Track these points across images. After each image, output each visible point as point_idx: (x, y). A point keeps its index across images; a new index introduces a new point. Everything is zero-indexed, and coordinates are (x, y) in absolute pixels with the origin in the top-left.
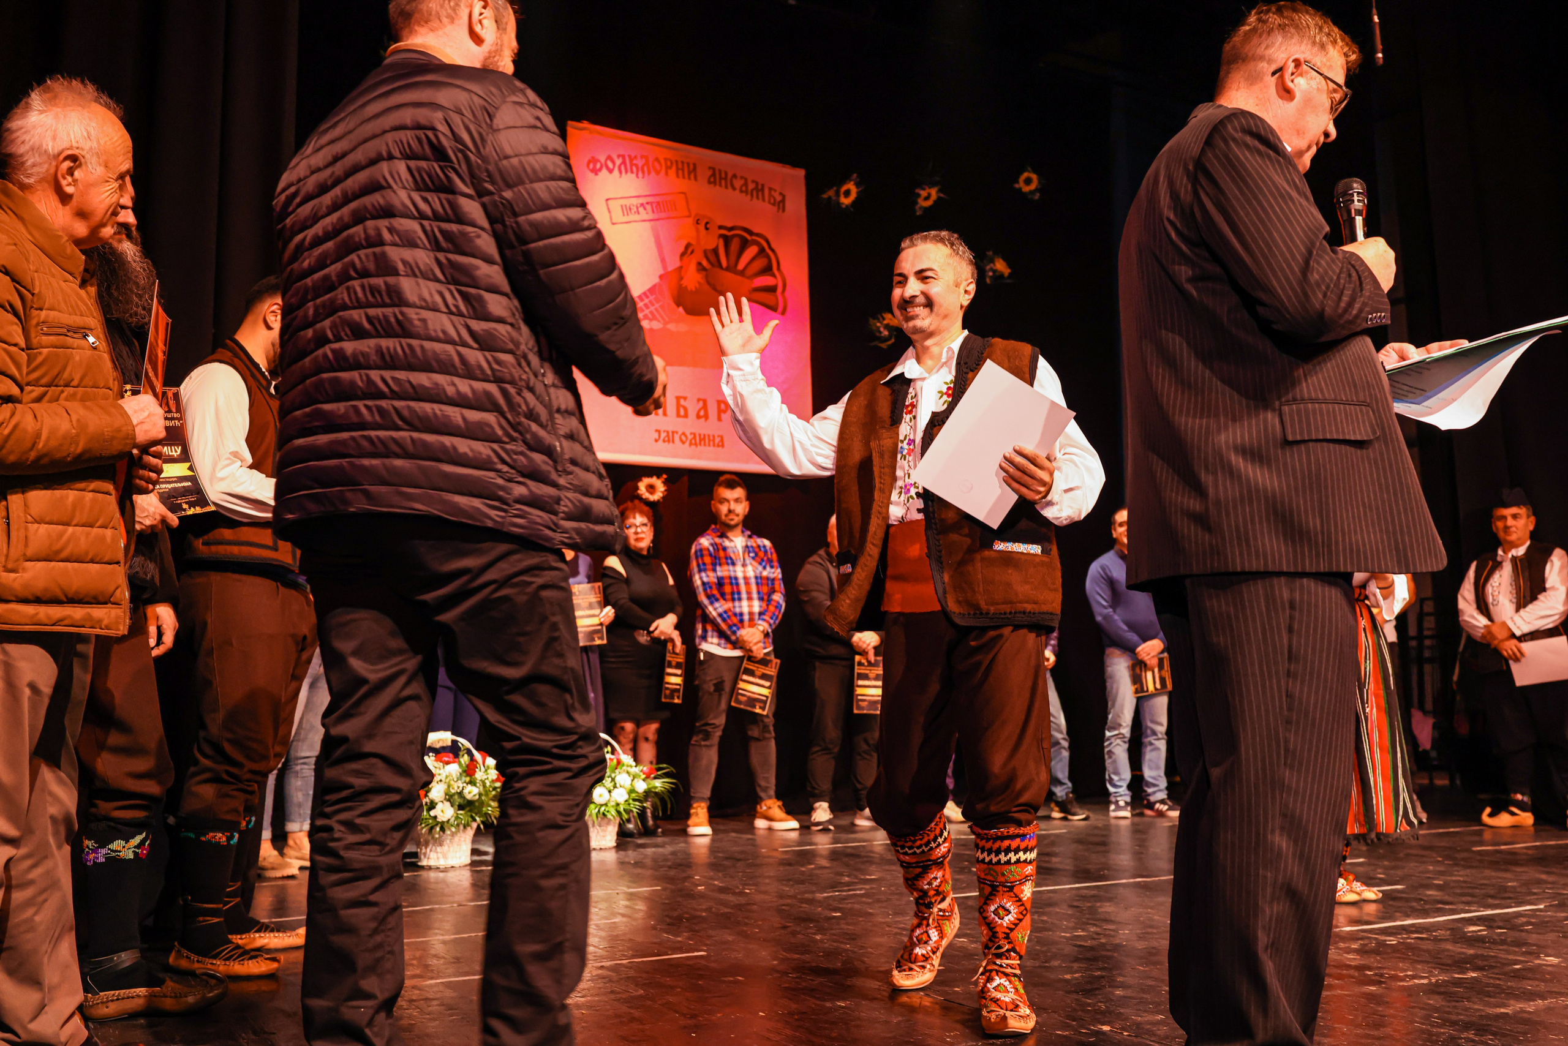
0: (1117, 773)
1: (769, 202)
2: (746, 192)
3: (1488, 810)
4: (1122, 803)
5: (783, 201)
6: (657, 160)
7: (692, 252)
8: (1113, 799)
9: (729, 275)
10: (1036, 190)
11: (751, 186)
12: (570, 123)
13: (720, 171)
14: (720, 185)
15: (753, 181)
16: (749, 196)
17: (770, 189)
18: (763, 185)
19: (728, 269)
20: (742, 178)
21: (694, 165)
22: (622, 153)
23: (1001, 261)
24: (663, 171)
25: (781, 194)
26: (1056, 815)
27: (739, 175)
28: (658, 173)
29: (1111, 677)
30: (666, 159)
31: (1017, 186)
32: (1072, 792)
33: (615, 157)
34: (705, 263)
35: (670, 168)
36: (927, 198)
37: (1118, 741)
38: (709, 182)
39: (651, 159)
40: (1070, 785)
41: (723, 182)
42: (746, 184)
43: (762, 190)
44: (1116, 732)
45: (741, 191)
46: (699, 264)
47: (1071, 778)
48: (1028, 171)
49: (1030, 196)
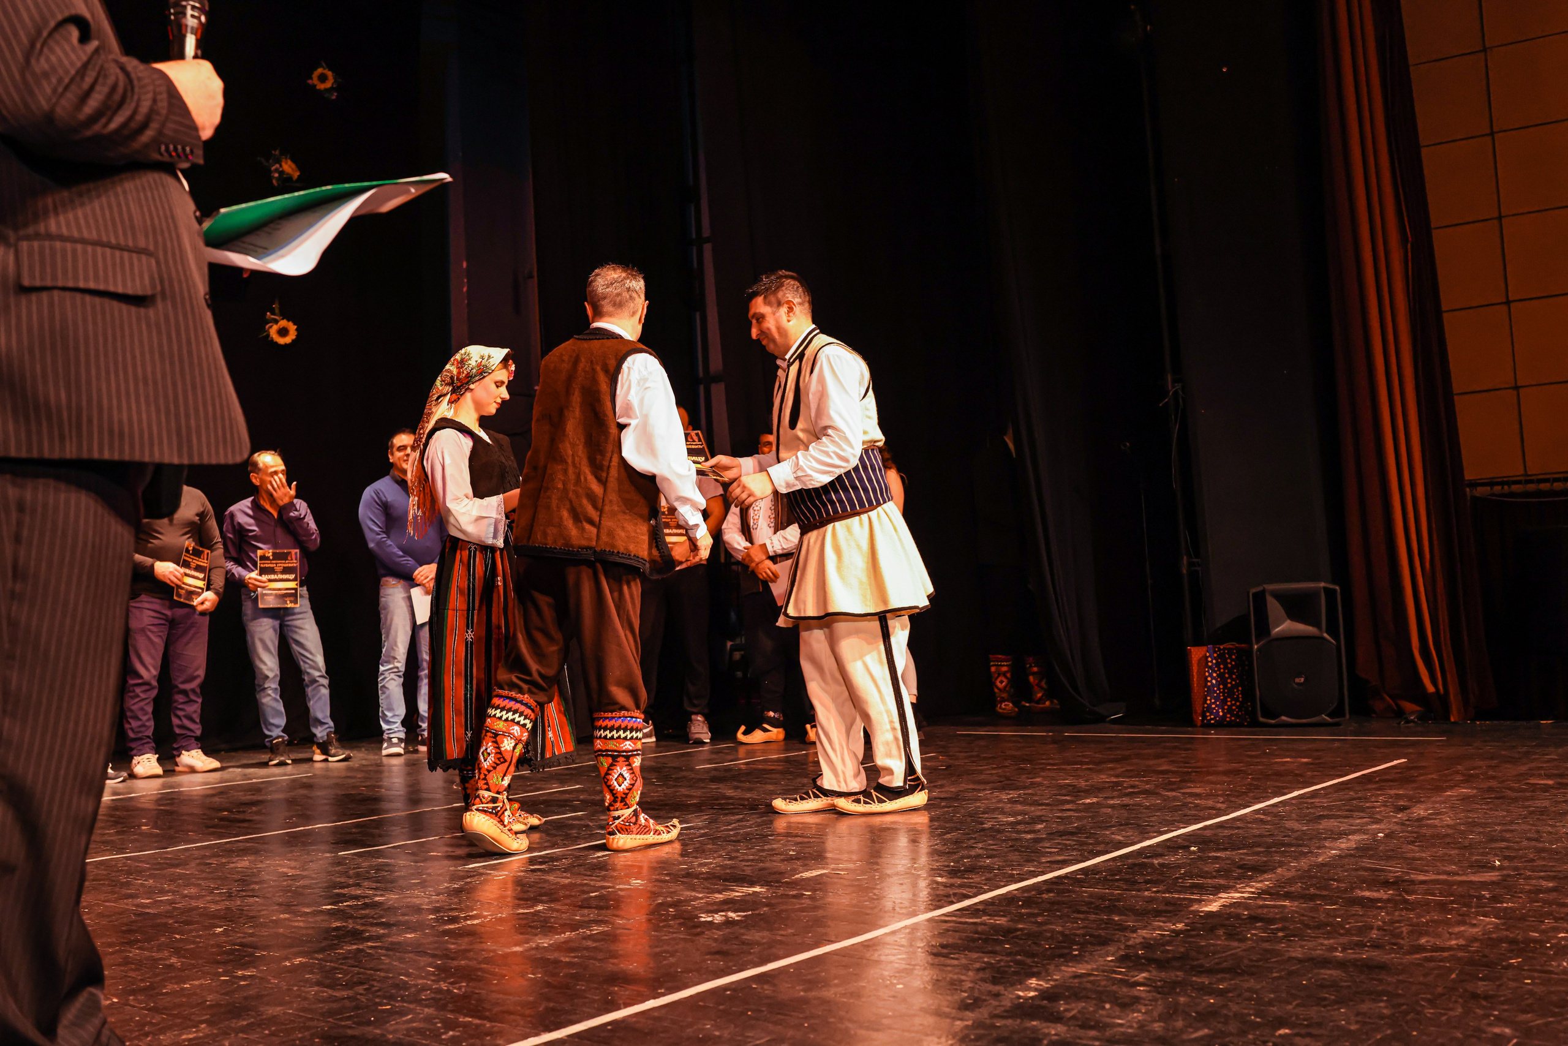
0: (390, 709)
3: (743, 728)
4: (395, 740)
8: (385, 736)
10: (332, 89)
23: (289, 162)
26: (318, 757)
29: (385, 609)
31: (310, 82)
32: (335, 733)
37: (392, 675)
40: (332, 724)
44: (391, 666)
47: (332, 717)
48: (323, 67)
49: (326, 95)
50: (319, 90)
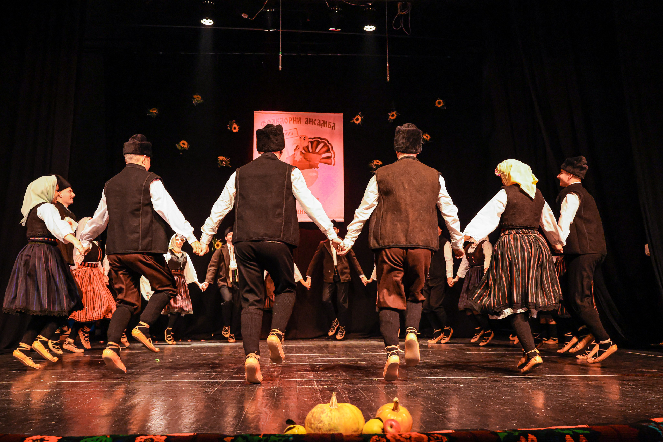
1: (329, 127)
2: (320, 125)
5: (334, 126)
6: (286, 119)
7: (299, 148)
9: (312, 154)
10: (443, 106)
11: (322, 122)
12: (254, 111)
13: (310, 119)
14: (310, 124)
15: (322, 121)
16: (321, 126)
17: (329, 122)
18: (326, 122)
19: (312, 153)
20: (318, 120)
21: (300, 118)
22: (273, 118)
24: (288, 123)
25: (333, 123)
27: (317, 119)
28: (286, 123)
30: (289, 118)
31: (435, 105)
33: (271, 120)
34: (303, 151)
35: (291, 121)
36: (393, 116)
38: (306, 123)
39: (284, 119)
41: (311, 123)
42: (320, 122)
43: (326, 123)
45: (318, 125)
46: (301, 152)
48: (438, 99)
49: (443, 108)
50: (439, 107)
